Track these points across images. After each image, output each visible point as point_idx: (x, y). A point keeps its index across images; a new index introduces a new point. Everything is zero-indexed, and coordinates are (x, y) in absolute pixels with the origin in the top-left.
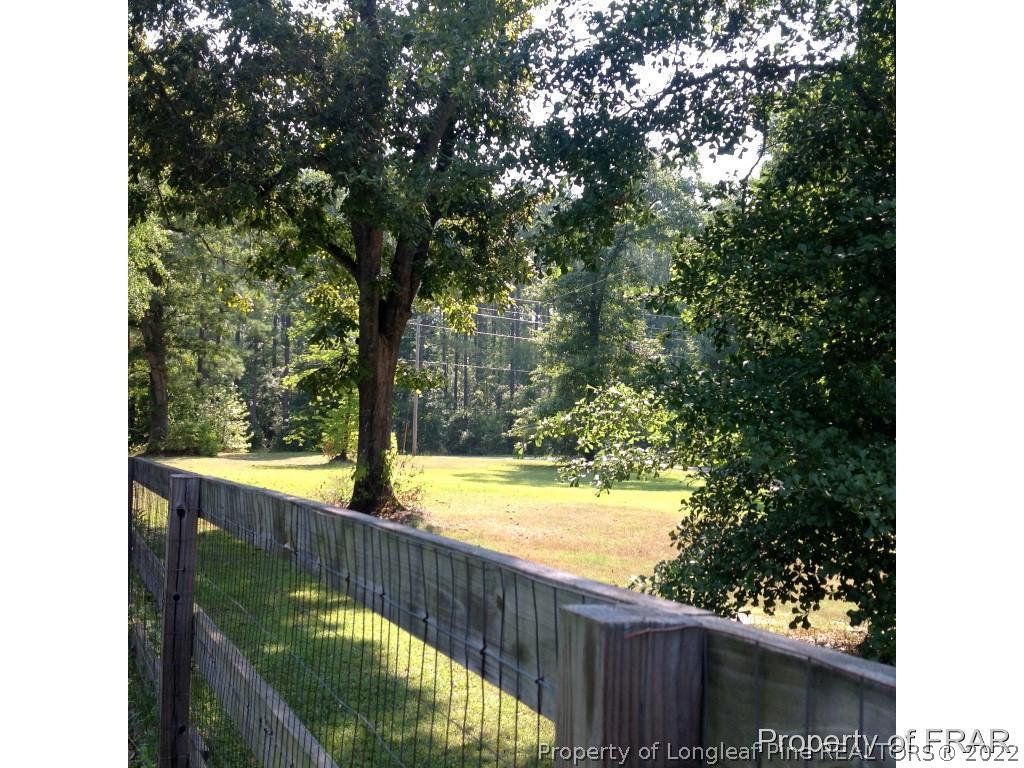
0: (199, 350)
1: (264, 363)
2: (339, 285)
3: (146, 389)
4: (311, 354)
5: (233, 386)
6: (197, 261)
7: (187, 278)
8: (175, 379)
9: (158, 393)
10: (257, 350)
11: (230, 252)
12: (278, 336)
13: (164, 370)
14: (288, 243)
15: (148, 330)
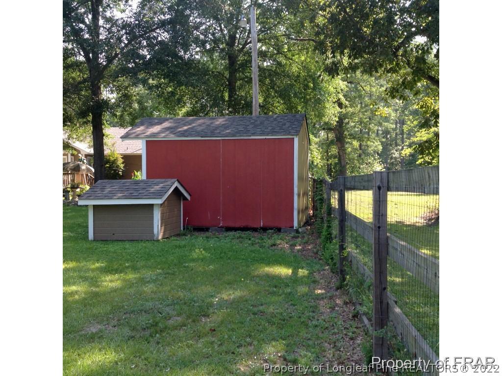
0: (360, 139)
1: (391, 145)
2: (434, 97)
3: (337, 159)
4: (417, 137)
5: (377, 157)
6: (359, 96)
7: (354, 105)
8: (349, 154)
9: (342, 161)
10: (387, 139)
11: (374, 90)
12: (398, 130)
13: (345, 150)
14: (406, 78)
15: (337, 132)
